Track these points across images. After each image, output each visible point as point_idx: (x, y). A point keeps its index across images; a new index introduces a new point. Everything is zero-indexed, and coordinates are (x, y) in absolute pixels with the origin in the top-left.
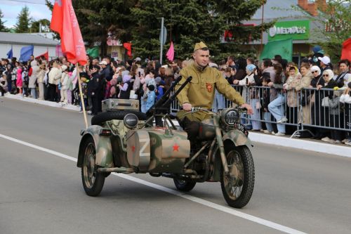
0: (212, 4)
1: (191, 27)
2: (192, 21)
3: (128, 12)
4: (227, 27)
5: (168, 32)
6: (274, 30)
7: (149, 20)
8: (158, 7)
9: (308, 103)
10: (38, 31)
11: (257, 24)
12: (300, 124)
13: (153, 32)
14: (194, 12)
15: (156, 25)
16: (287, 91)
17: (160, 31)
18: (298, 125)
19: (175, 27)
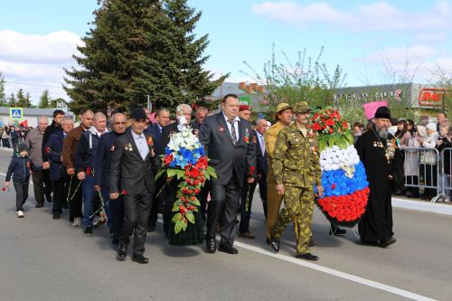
0: (184, 85)
1: (169, 102)
2: (169, 97)
3: (123, 91)
4: (194, 101)
5: (153, 105)
7: (138, 96)
8: (145, 87)
10: (55, 106)
11: (215, 99)
13: (141, 105)
14: (171, 91)
17: (147, 104)
19: (157, 101)
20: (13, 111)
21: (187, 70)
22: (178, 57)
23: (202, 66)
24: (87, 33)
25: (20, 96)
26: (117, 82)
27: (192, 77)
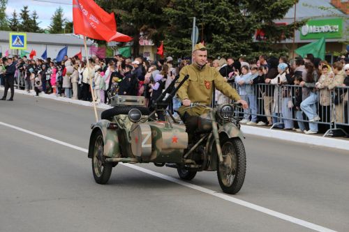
0: (244, 3)
1: (223, 26)
2: (223, 20)
3: (160, 12)
4: (259, 26)
5: (200, 32)
6: (306, 29)
7: (181, 19)
8: (190, 6)
9: (341, 102)
10: (71, 32)
11: (289, 22)
12: (333, 123)
13: (184, 31)
14: (225, 11)
15: (188, 25)
16: (319, 90)
17: (192, 31)
18: (331, 124)
19: (207, 26)
20: (14, 37)
25: (25, 15)
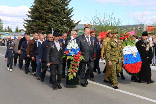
0: (65, 25)
1: (60, 30)
3: (44, 27)
7: (49, 28)
8: (51, 25)
10: (21, 32)
13: (50, 32)
14: (60, 27)
20: (6, 34)
21: (66, 20)
22: (63, 15)
23: (71, 18)
24: (31, 7)
25: (8, 28)
26: (42, 23)
27: (68, 22)
